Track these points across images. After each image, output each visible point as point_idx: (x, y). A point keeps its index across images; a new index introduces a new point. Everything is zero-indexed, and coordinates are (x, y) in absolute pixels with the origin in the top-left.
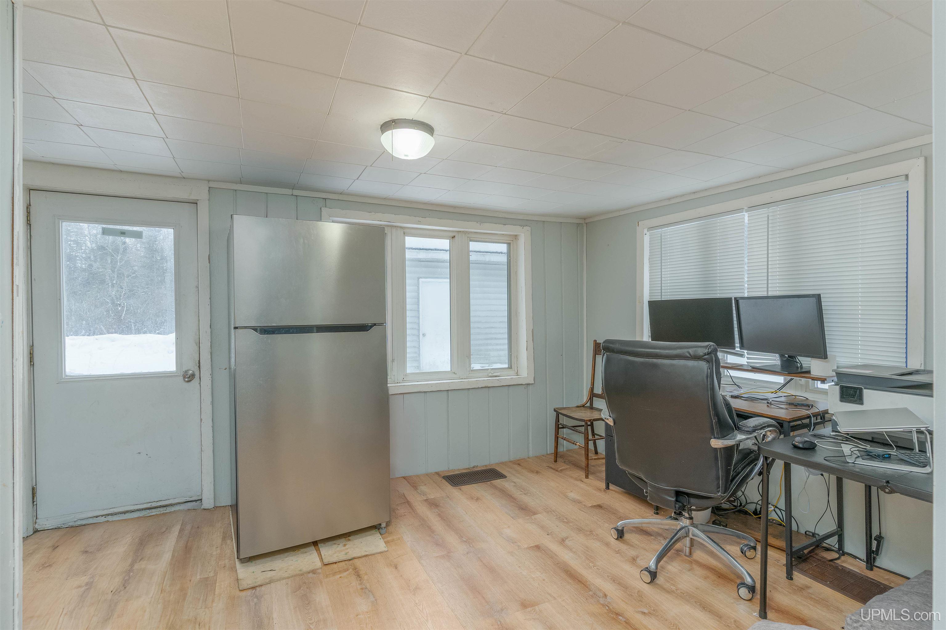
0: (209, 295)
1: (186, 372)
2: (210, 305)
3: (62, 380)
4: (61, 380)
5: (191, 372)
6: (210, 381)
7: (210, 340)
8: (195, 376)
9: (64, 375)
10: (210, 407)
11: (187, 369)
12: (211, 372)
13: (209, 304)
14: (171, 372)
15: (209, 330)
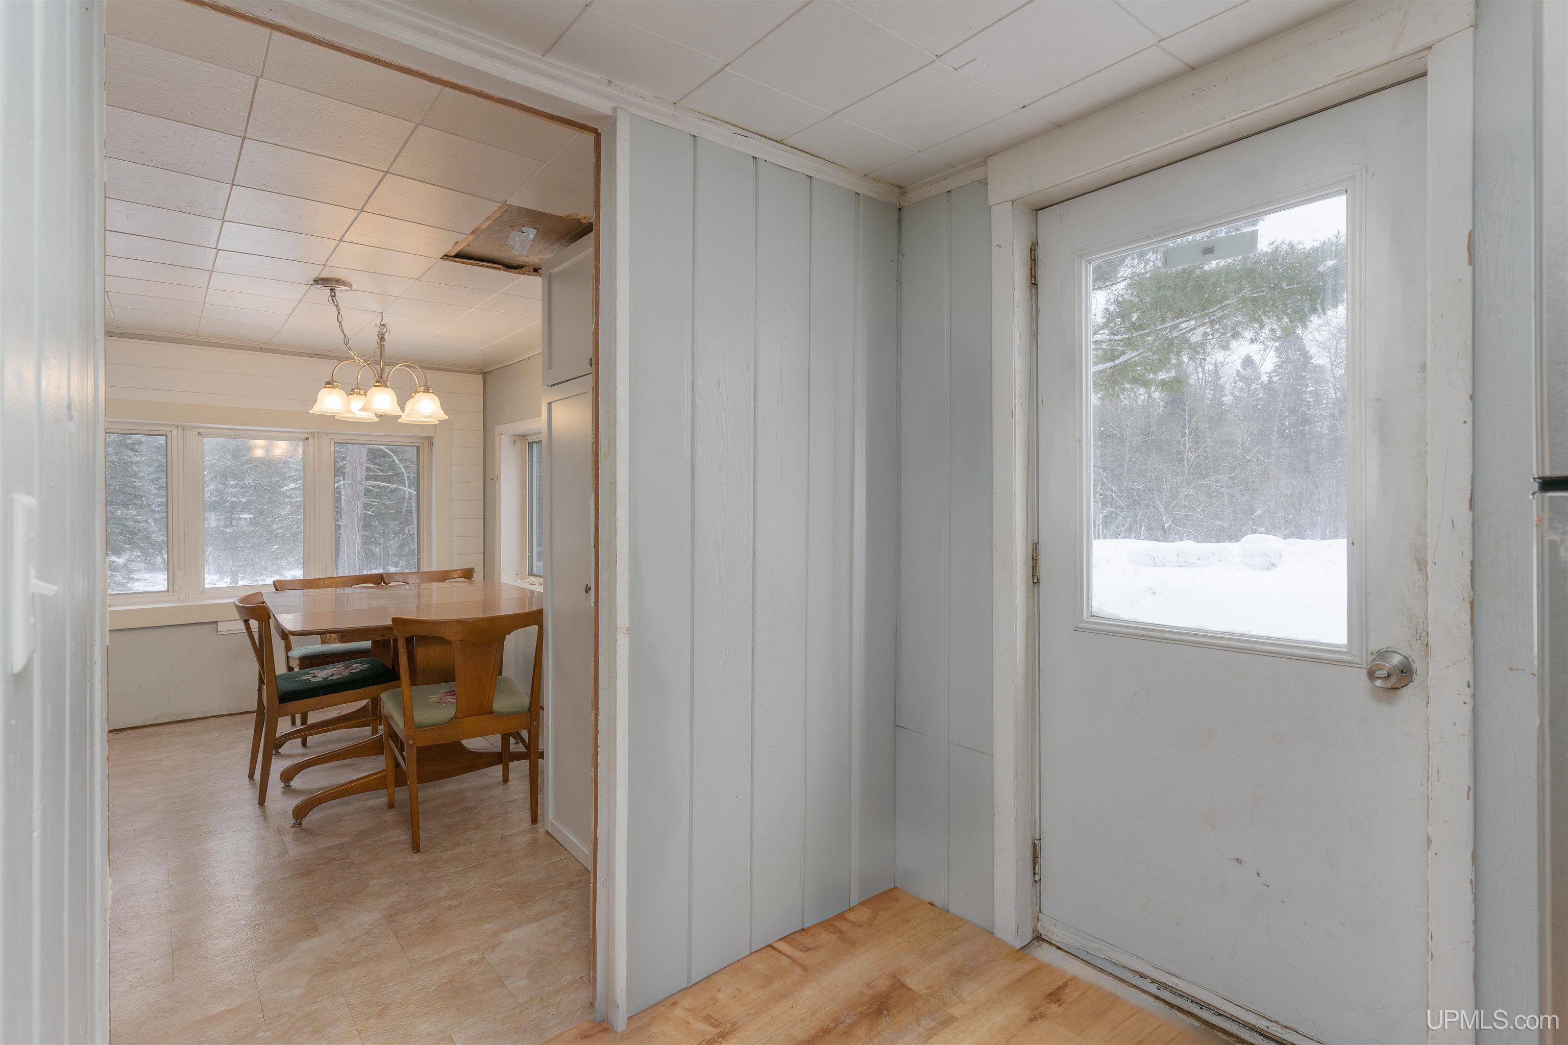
0: (1470, 386)
1: (1383, 654)
2: (1469, 423)
3: (1082, 625)
4: (1080, 623)
5: (1396, 660)
6: (1468, 709)
7: (1468, 557)
8: (1415, 676)
9: (1087, 613)
10: (1466, 806)
11: (1383, 646)
12: (1469, 676)
13: (1469, 420)
14: (1332, 649)
15: (1464, 517)
